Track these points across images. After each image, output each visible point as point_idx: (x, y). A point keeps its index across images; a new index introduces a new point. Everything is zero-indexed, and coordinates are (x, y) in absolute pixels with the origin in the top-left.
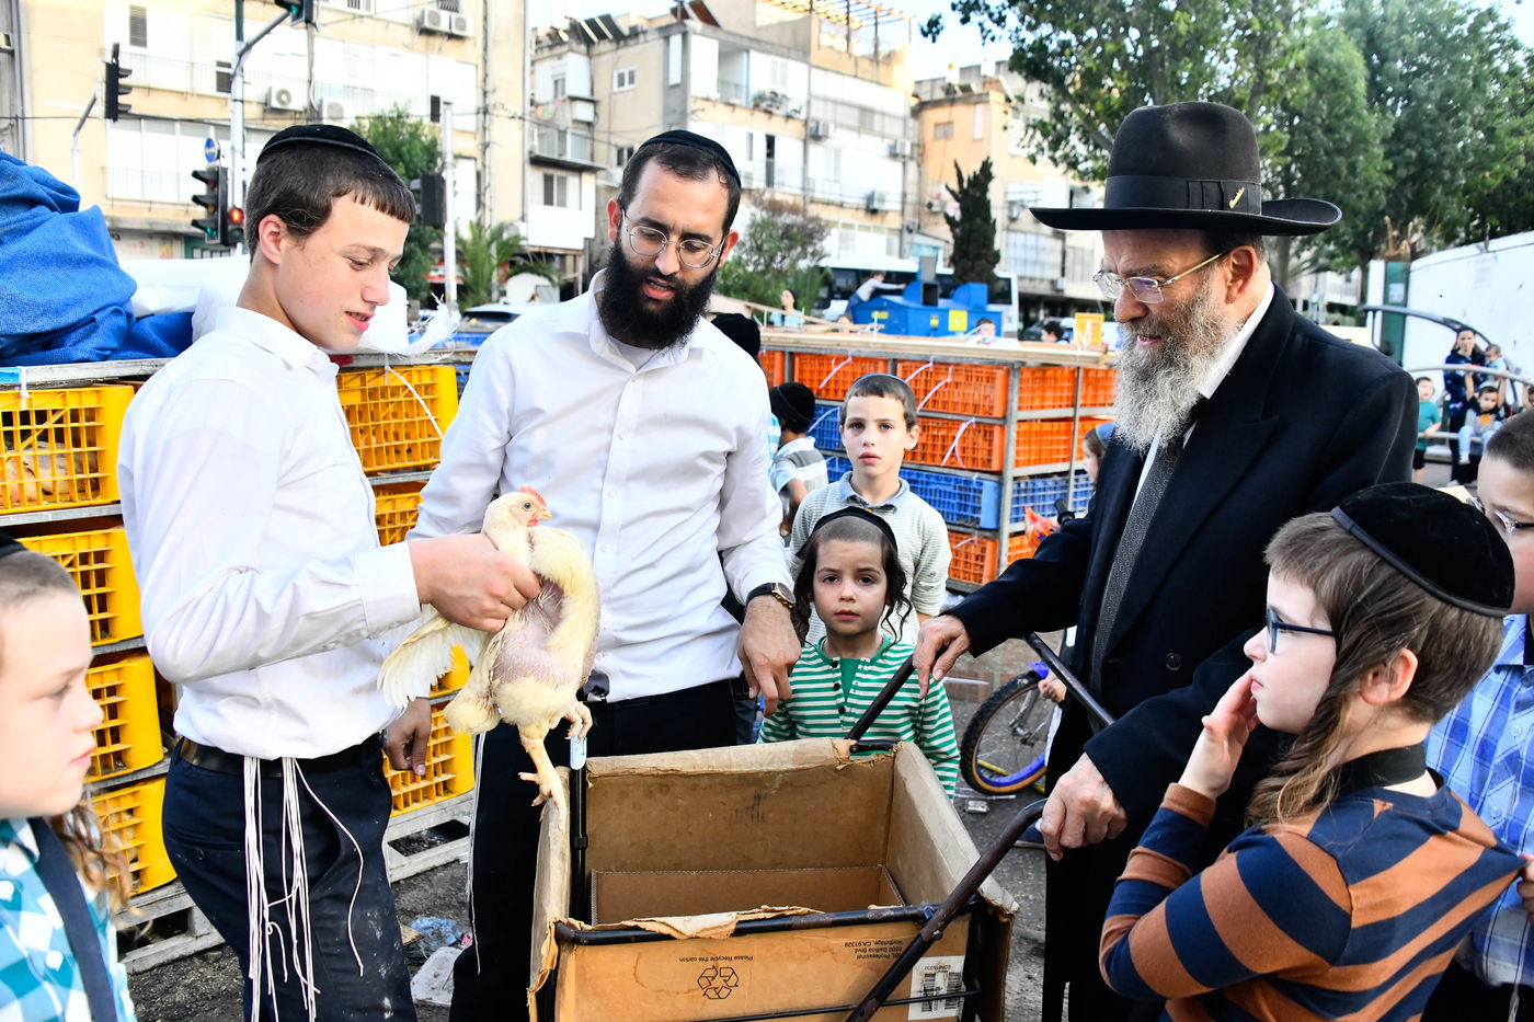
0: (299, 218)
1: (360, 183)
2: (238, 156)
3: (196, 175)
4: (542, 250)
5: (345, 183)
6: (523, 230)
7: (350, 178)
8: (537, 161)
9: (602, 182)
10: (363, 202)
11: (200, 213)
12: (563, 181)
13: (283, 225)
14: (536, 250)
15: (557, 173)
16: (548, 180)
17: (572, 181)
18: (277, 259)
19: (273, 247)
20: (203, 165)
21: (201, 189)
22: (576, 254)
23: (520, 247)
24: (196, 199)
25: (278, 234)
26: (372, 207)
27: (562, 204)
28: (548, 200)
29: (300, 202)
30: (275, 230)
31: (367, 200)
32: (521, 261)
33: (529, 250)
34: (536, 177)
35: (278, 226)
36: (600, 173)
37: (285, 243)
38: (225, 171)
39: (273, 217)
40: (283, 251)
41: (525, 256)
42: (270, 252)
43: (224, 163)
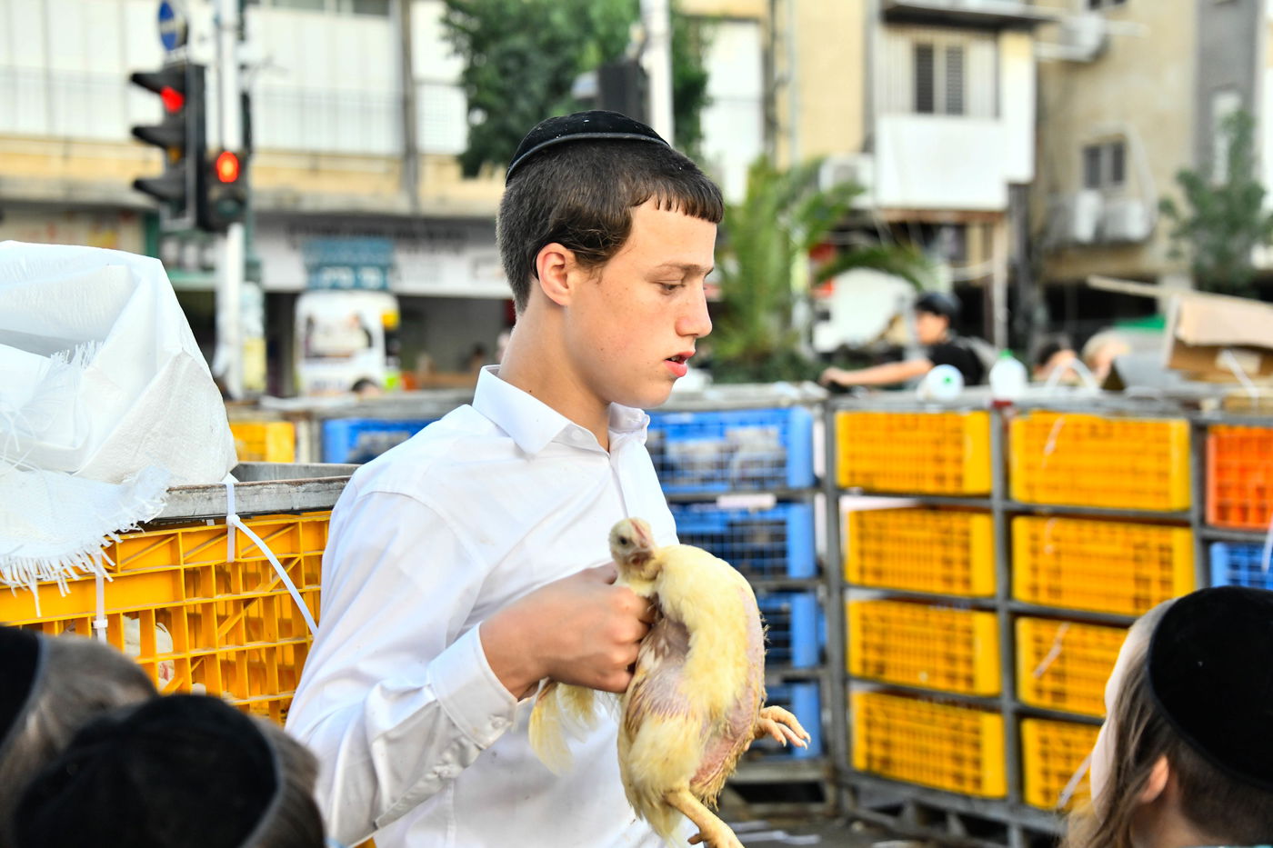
0: (591, 242)
1: (659, 182)
2: (229, 39)
3: (139, 80)
4: (910, 218)
5: (642, 186)
6: (866, 171)
7: (646, 179)
8: (896, 18)
9: (1051, 50)
10: (669, 207)
11: (153, 163)
12: (956, 58)
13: (569, 255)
14: (895, 217)
15: (942, 40)
16: (923, 56)
17: (978, 53)
18: (564, 300)
19: (558, 285)
20: (152, 58)
21: (150, 110)
22: (989, 219)
23: (855, 213)
24: (142, 134)
25: (562, 267)
26: (680, 212)
27: (956, 107)
28: (924, 103)
29: (589, 221)
30: (559, 262)
31: (674, 205)
32: (862, 243)
33: (881, 218)
34: (896, 52)
35: (561, 256)
36: (1046, 32)
37: (575, 277)
38: (200, 70)
39: (556, 247)
40: (572, 287)
41: (872, 232)
42: (554, 292)
43: (199, 51)
